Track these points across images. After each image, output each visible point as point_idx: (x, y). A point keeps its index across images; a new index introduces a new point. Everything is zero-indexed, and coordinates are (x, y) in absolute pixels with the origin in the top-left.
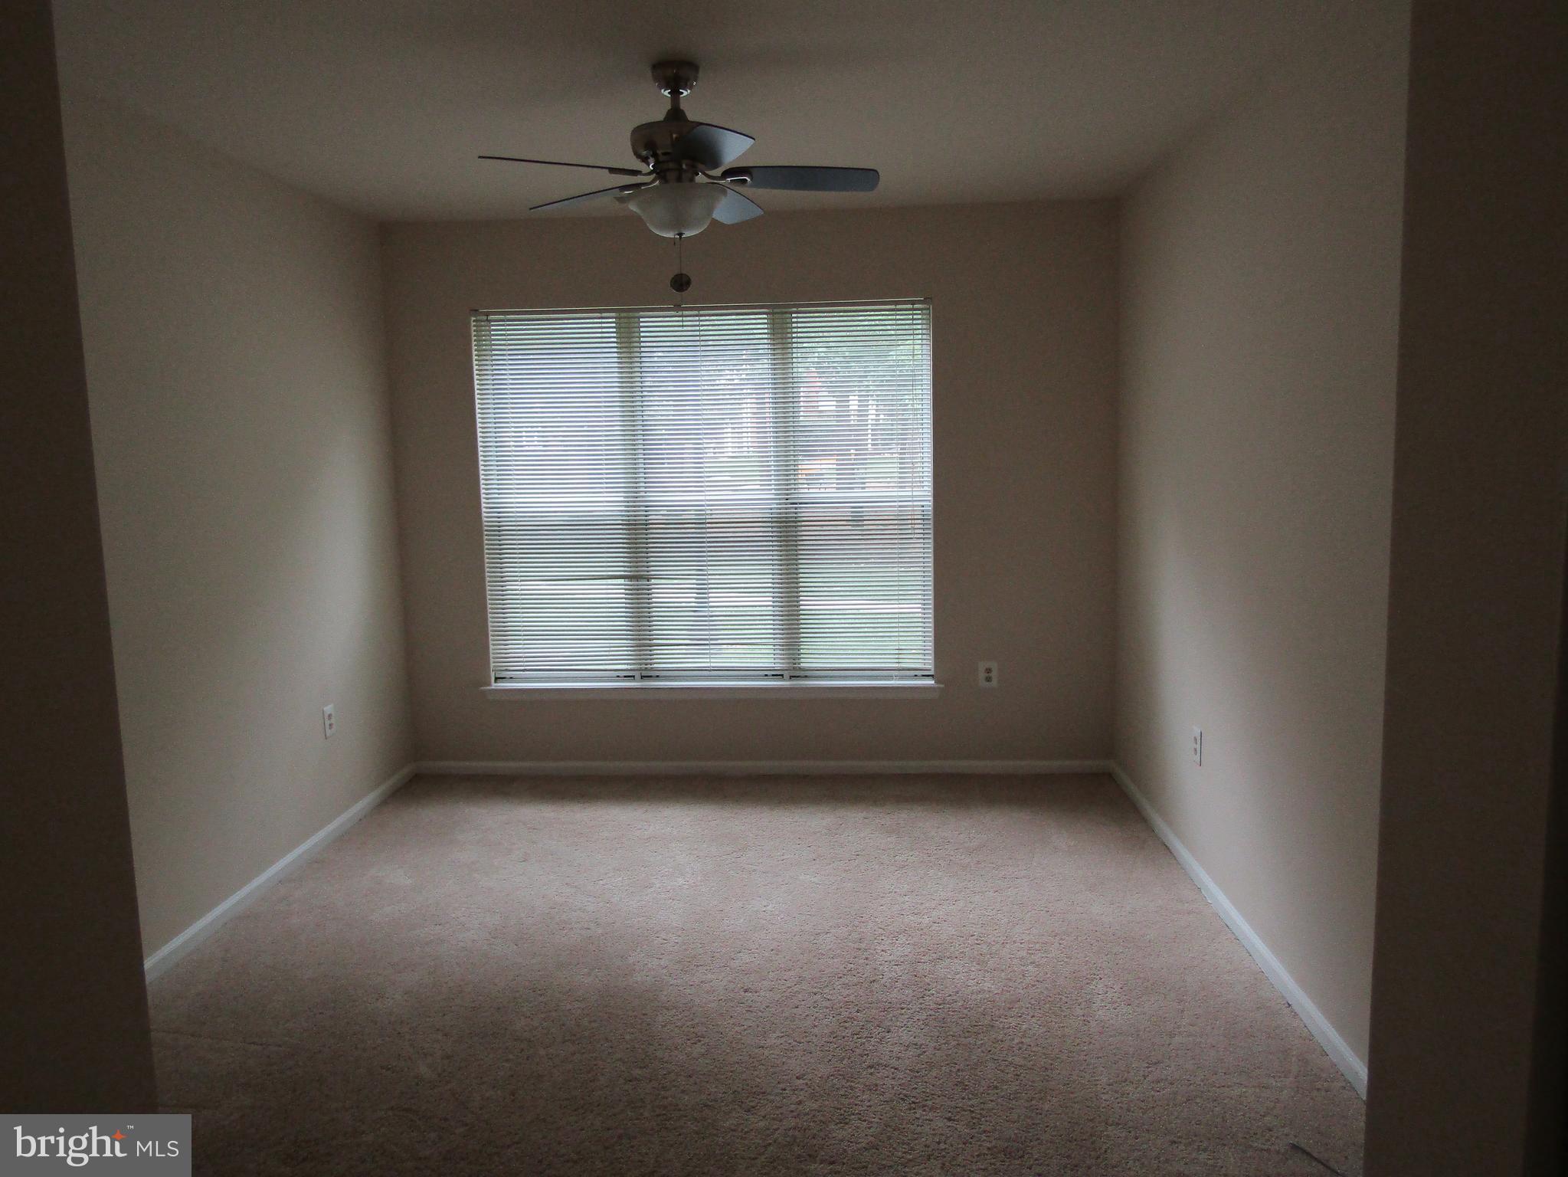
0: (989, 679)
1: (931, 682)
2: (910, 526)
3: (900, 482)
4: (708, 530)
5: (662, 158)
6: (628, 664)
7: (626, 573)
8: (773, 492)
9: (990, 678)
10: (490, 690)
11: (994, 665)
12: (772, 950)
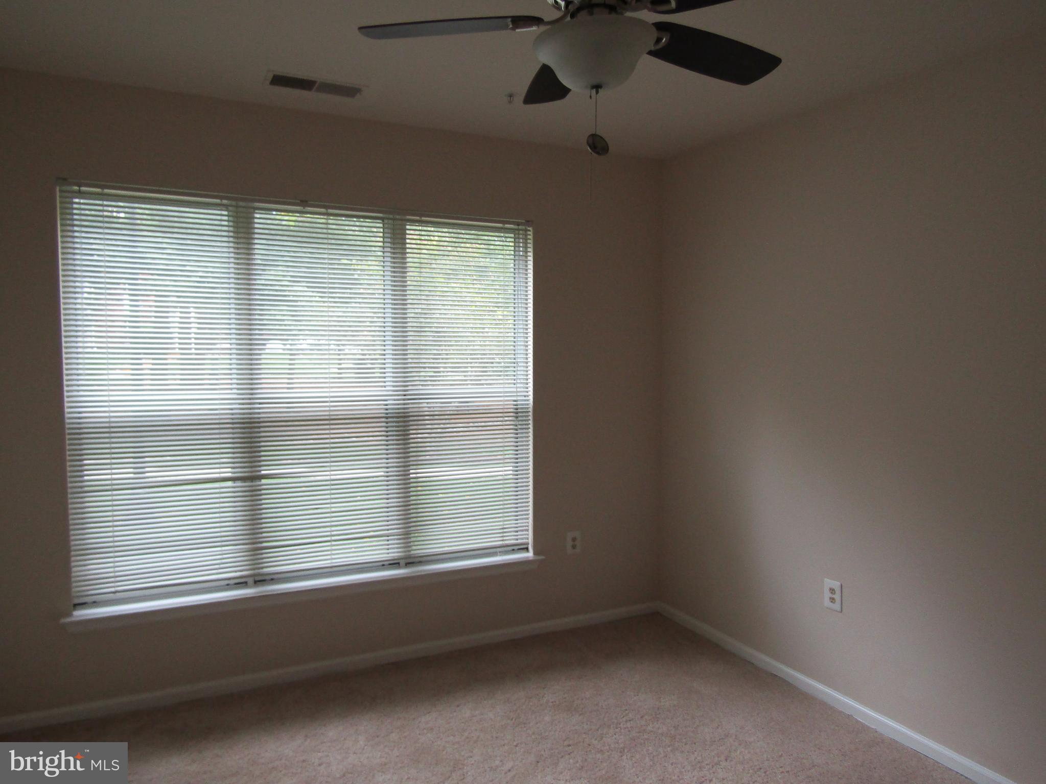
1: (529, 555)
6: (240, 571)
9: (575, 546)
10: (72, 621)
11: (579, 534)
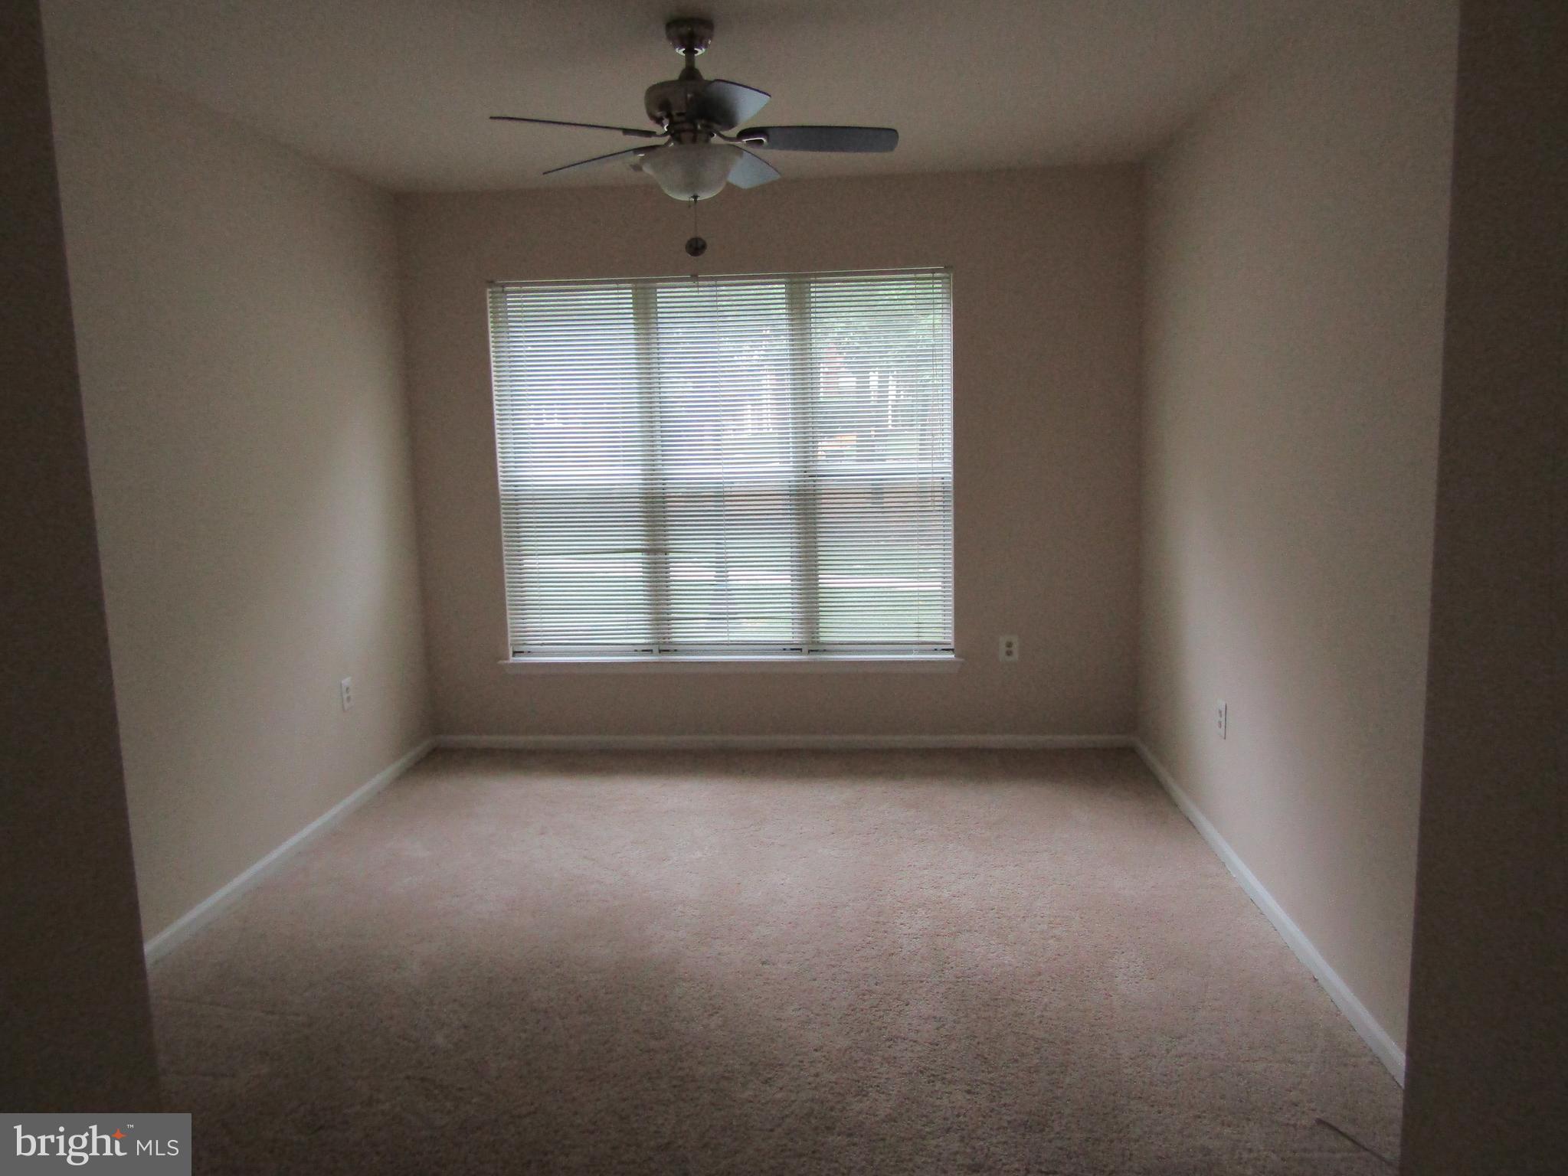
0: (1009, 653)
1: (951, 656)
2: (930, 499)
3: (921, 454)
4: (727, 503)
5: (676, 119)
6: (645, 638)
7: (643, 547)
8: (791, 464)
9: (1011, 652)
10: (507, 664)
11: (1015, 639)
12: (790, 923)
